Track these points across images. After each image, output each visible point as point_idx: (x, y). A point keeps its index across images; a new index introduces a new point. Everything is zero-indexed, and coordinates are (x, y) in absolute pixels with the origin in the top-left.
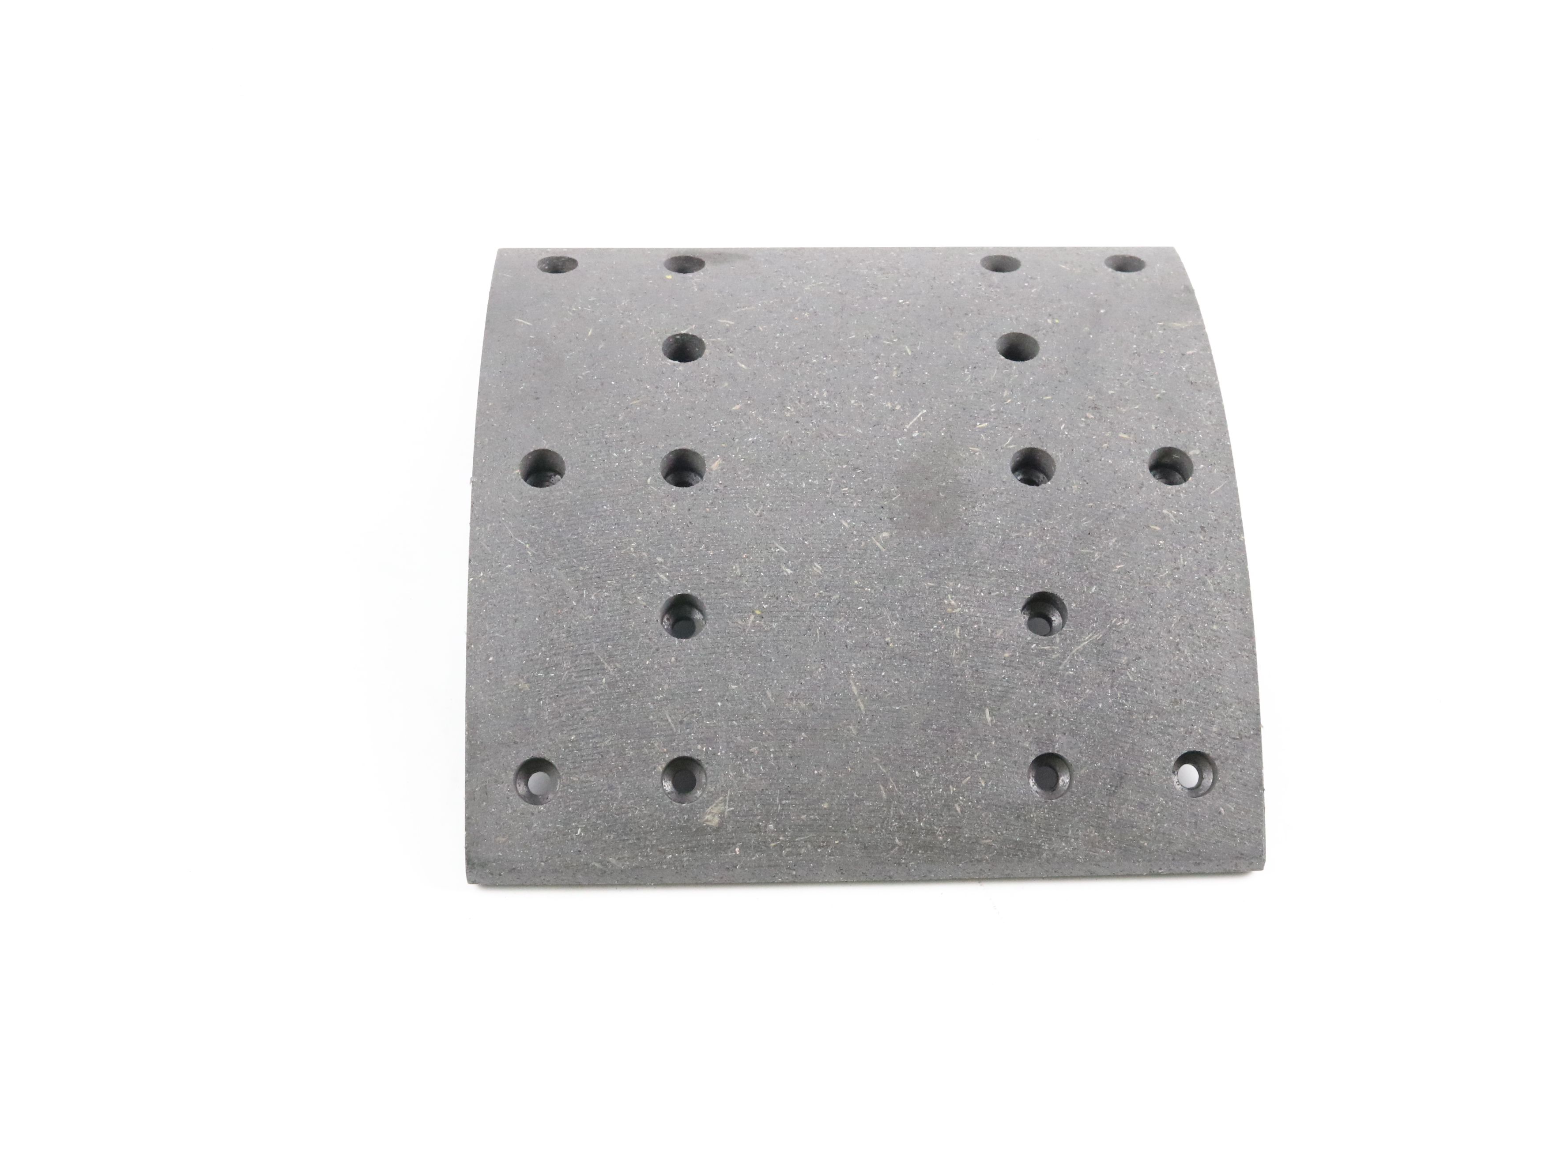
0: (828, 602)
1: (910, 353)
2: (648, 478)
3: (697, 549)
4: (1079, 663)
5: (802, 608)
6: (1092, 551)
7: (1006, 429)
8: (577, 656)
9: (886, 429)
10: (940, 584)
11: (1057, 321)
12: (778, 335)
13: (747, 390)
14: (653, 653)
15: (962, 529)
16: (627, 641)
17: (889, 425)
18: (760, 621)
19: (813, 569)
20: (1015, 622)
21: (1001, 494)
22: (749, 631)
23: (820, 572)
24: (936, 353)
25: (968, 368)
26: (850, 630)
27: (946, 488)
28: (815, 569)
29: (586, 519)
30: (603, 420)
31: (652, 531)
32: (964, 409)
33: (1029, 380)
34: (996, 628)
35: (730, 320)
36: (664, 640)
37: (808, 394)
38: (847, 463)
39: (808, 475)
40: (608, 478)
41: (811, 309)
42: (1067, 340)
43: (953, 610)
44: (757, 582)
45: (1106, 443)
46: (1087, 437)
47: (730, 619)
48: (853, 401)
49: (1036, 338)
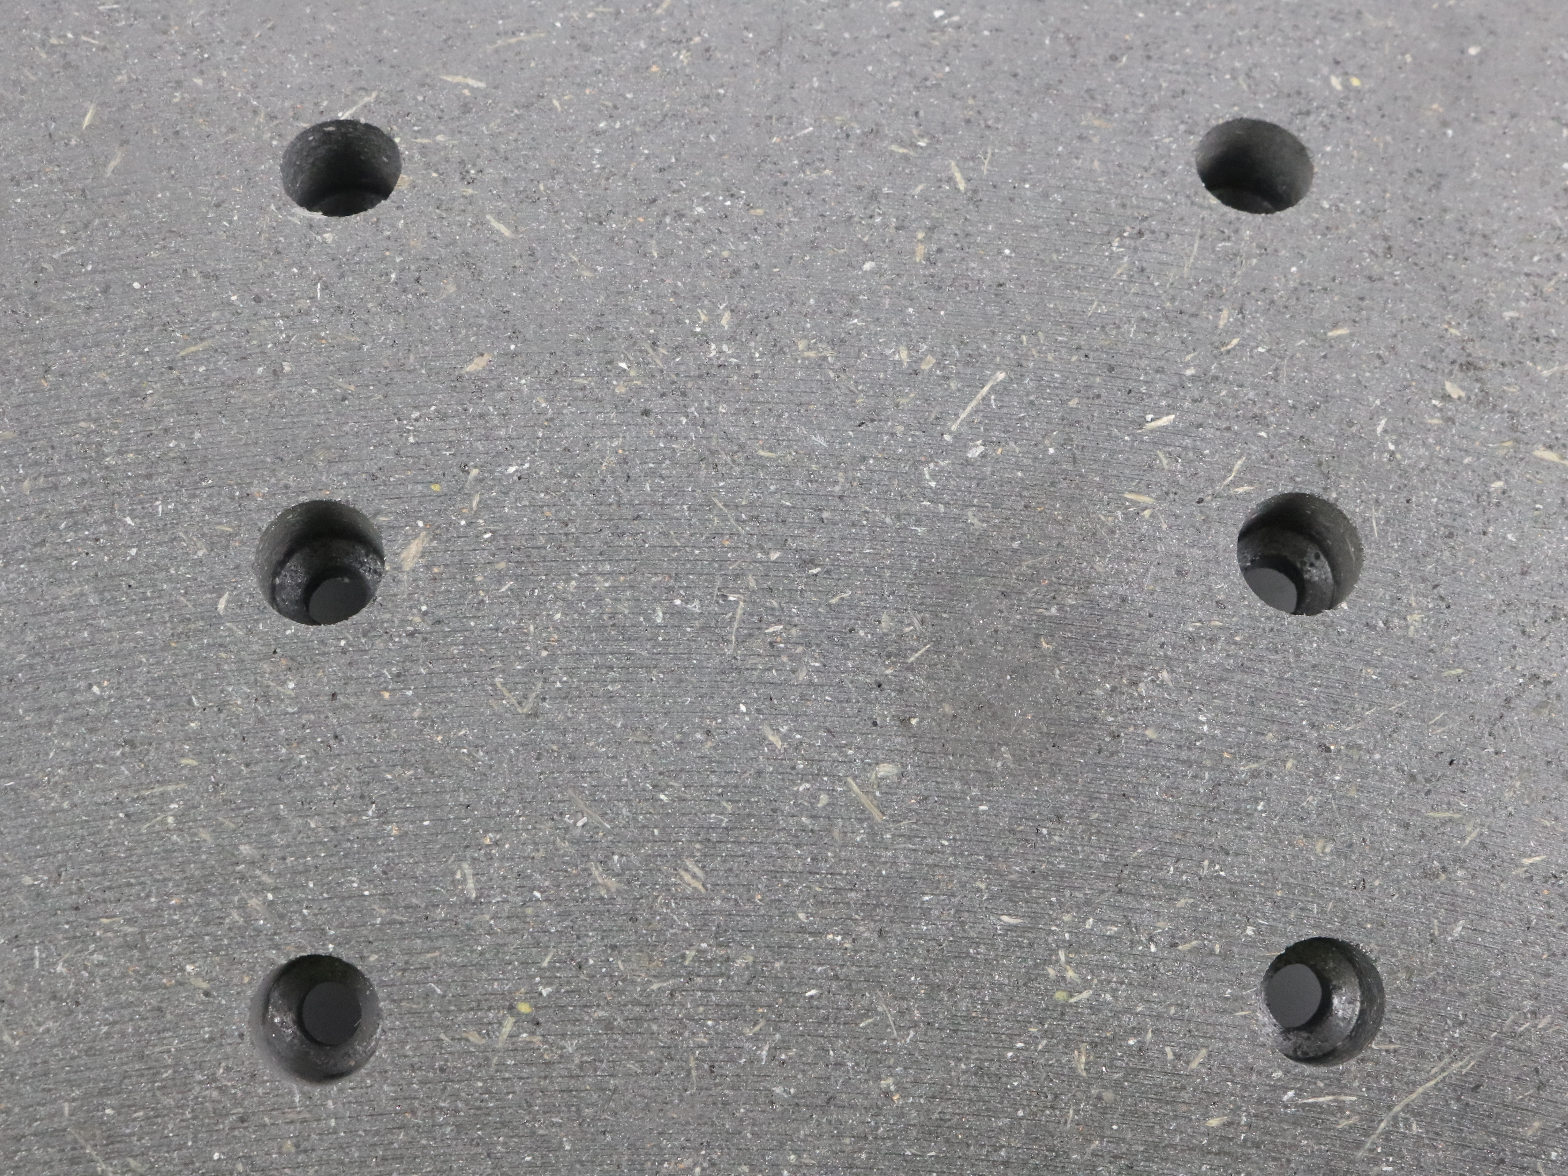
0: (721, 975)
1: (962, 186)
2: (220, 596)
3: (354, 820)
4: (1410, 1143)
5: (650, 995)
6: (1457, 816)
7: (1227, 434)
8: (18, 1139)
9: (893, 435)
10: (1035, 917)
11: (1355, 82)
12: (602, 125)
13: (509, 307)
14: (232, 1129)
15: (1100, 751)
16: (158, 1093)
17: (901, 423)
18: (532, 1033)
19: (681, 878)
20: (1241, 1027)
21: (1213, 640)
22: (501, 1064)
23: (700, 887)
24: (1033, 186)
25: (1121, 236)
26: (783, 1057)
27: (1059, 623)
28: (687, 877)
29: (40, 726)
30: (102, 408)
31: (226, 762)
32: (1111, 369)
33: (1286, 274)
34: (1189, 1046)
35: (473, 78)
36: (260, 1091)
37: (678, 322)
38: (783, 545)
39: (672, 583)
40: (108, 595)
41: (697, 39)
42: (1386, 145)
43: (1071, 996)
44: (523, 918)
45: (1499, 478)
46: (1447, 461)
47: (446, 1029)
48: (801, 345)
49: (1303, 136)
